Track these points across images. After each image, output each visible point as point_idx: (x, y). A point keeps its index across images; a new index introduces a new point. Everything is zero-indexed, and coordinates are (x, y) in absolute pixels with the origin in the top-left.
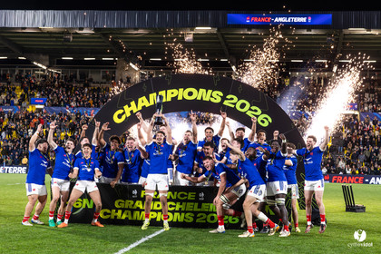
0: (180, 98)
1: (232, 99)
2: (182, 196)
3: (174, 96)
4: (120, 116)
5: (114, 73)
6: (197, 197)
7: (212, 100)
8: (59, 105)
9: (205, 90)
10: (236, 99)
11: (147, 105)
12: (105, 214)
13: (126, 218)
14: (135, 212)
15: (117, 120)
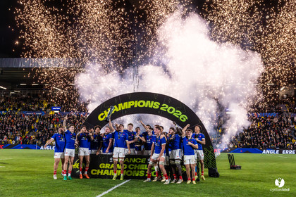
0: (136, 106)
2: (138, 160)
3: (132, 105)
4: (102, 117)
7: (154, 107)
9: (149, 102)
10: (167, 106)
11: (117, 110)
12: (94, 172)
13: (106, 175)
14: (111, 171)
15: (100, 119)
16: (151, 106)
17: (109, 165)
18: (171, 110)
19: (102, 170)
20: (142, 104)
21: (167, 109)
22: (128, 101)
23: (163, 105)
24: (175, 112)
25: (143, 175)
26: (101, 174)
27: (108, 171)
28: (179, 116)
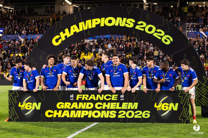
0: (102, 25)
1: (142, 24)
2: (108, 97)
3: (98, 23)
4: (57, 41)
5: (54, 7)
6: (119, 98)
7: (127, 26)
8: (13, 34)
9: (121, 18)
10: (145, 24)
11: (78, 31)
12: (49, 114)
13: (66, 116)
14: (72, 112)
15: (55, 43)
16: (122, 25)
17: (70, 104)
18: (150, 29)
19: (60, 112)
20: (110, 21)
21: (144, 28)
22: (92, 18)
23: (140, 23)
24: (156, 32)
25: (114, 116)
26: (59, 116)
27: (68, 112)
28: (162, 37)
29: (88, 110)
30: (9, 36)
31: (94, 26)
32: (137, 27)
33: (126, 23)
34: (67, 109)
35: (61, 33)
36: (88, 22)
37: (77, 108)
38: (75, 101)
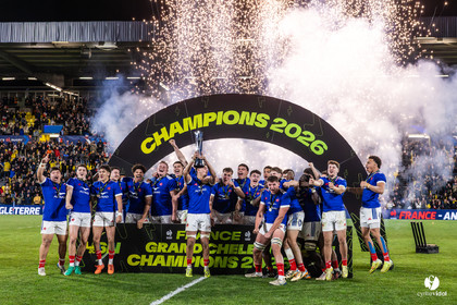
0: (219, 123)
1: (280, 123)
2: (225, 236)
3: (212, 120)
6: (243, 237)
7: (257, 125)
9: (248, 113)
10: (285, 122)
11: (181, 131)
12: (134, 260)
13: (159, 265)
14: (169, 257)
15: (146, 150)
16: (250, 123)
17: (166, 245)
18: (293, 131)
19: (151, 257)
20: (231, 117)
21: (284, 129)
22: (203, 112)
23: (276, 120)
24: (302, 135)
25: (235, 265)
26: (150, 264)
27: (163, 257)
28: (310, 143)
29: (195, 255)
30: (70, 137)
31: (206, 125)
32: (273, 127)
33: (256, 120)
34: (161, 253)
35: (156, 134)
36: (198, 117)
37: (177, 251)
38: (174, 240)
